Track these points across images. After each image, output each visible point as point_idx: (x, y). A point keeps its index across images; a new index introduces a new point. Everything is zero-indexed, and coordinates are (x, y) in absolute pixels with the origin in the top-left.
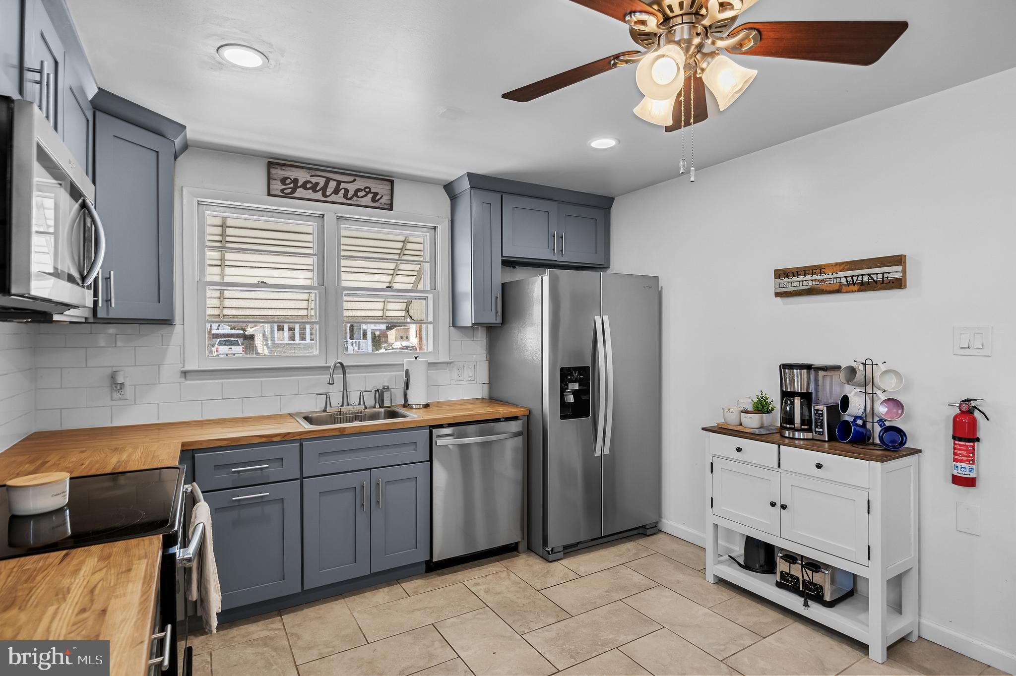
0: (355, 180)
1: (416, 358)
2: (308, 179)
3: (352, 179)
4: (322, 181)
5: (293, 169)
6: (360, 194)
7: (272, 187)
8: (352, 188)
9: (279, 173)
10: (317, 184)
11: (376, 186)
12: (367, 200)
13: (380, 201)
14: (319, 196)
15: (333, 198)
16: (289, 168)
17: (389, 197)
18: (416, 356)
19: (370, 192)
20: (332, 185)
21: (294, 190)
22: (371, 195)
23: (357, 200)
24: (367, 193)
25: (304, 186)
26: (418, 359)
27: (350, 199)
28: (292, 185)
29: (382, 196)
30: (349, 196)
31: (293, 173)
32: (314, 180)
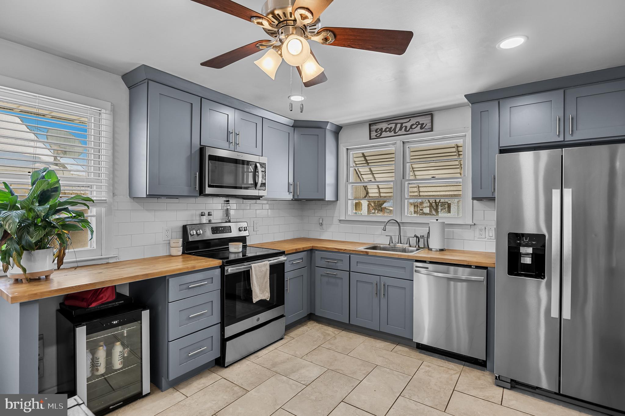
0: (410, 120)
1: (437, 220)
2: (387, 127)
3: (408, 120)
4: (393, 126)
5: (380, 124)
6: (413, 127)
7: (372, 135)
8: (408, 125)
9: (374, 128)
10: (391, 128)
11: (421, 120)
12: (418, 129)
13: (425, 128)
14: (392, 134)
15: (400, 133)
16: (378, 124)
17: (430, 124)
18: (437, 219)
19: (419, 124)
20: (399, 126)
21: (381, 134)
22: (420, 126)
23: (412, 131)
24: (418, 125)
25: (385, 131)
26: (438, 221)
27: (408, 131)
28: (380, 132)
29: (426, 124)
30: (407, 130)
31: (379, 126)
32: (389, 126)
